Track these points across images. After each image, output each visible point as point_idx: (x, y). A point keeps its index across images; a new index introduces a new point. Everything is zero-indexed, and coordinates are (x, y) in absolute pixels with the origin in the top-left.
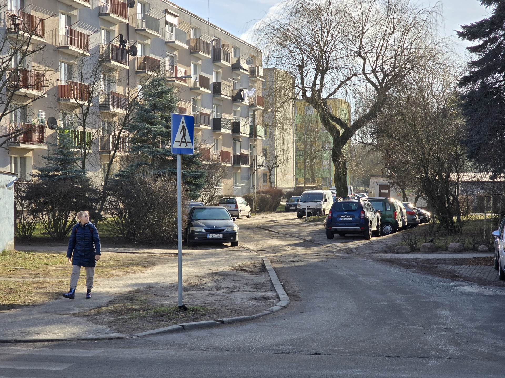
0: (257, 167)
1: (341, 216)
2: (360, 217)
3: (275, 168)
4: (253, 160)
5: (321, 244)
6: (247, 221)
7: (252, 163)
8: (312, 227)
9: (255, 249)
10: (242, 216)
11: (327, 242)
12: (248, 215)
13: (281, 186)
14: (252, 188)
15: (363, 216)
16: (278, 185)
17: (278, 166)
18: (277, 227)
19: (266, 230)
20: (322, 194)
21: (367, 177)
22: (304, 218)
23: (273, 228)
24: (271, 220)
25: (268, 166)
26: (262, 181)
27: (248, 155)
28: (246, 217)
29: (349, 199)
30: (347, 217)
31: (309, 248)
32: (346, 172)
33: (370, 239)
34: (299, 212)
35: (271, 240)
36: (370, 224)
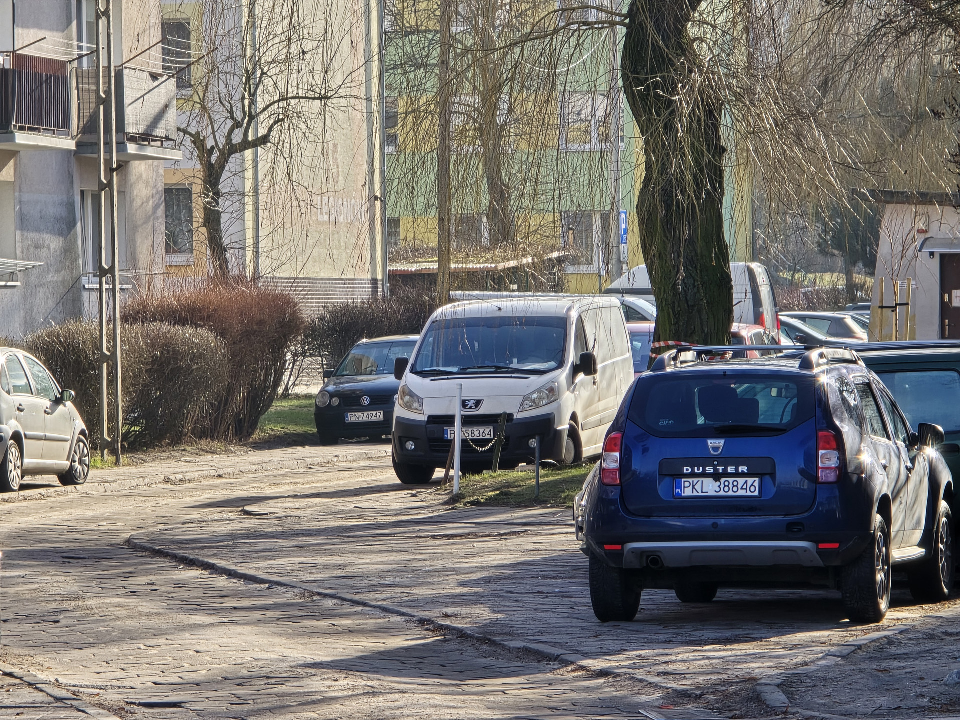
0: (121, 146)
1: (687, 470)
2: (810, 471)
3: (249, 154)
4: (100, 101)
5: (556, 658)
6: (62, 507)
7: (94, 118)
8: (492, 544)
9: (112, 697)
10: (25, 473)
11: (592, 645)
12: (65, 464)
13: (285, 273)
14: (90, 282)
15: (834, 463)
16: (265, 265)
17: (265, 140)
18: (263, 544)
19: (191, 563)
20: (561, 323)
21: (857, 207)
22: (439, 483)
23: (232, 548)
24: (220, 495)
25: (198, 141)
26: (161, 239)
27: (63, 65)
28: (54, 479)
29: (738, 355)
30: (726, 474)
31: (474, 685)
32: (718, 175)
33: (878, 616)
34: (411, 446)
35: (222, 630)
36: (878, 519)
